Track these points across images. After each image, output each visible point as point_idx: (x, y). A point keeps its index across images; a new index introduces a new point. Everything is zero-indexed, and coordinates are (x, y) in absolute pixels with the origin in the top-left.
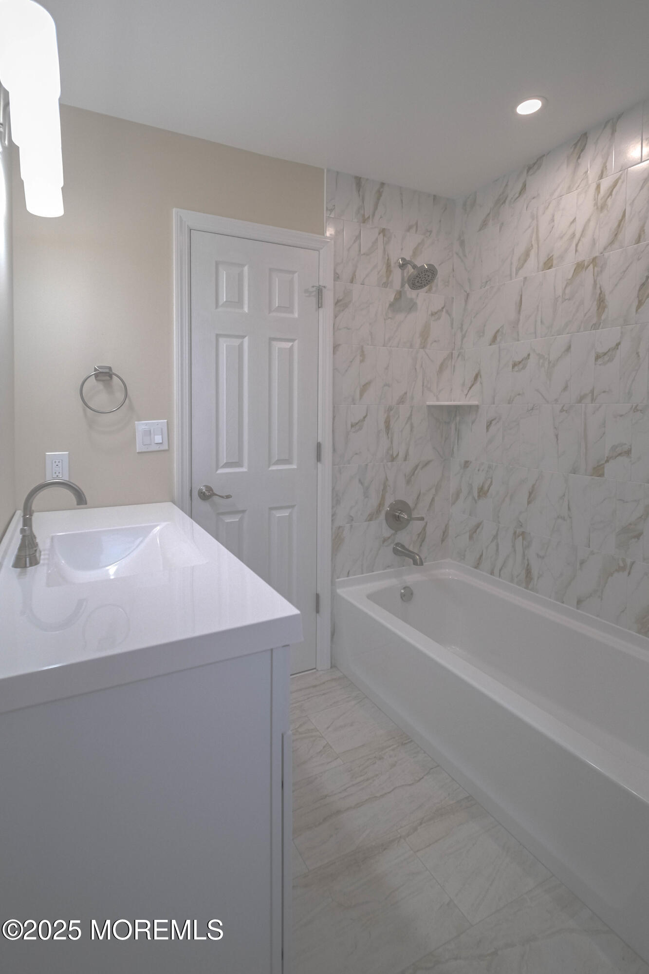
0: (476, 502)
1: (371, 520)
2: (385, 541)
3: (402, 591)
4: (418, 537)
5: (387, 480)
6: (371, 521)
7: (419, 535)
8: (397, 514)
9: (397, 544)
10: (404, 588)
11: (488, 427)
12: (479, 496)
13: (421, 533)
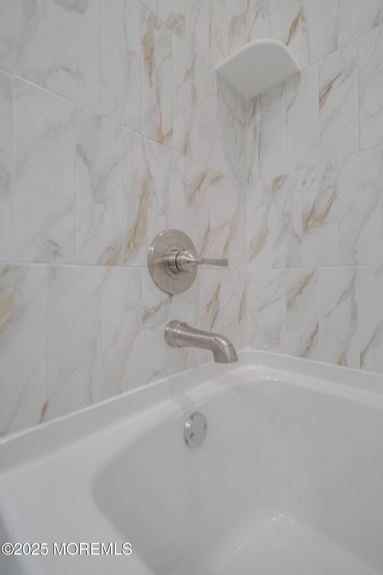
0: (300, 241)
1: (112, 262)
2: (146, 316)
3: (188, 425)
4: (208, 310)
5: (150, 178)
6: (112, 264)
7: (209, 305)
8: (171, 258)
9: (173, 324)
10: (191, 418)
11: (322, 99)
12: (306, 228)
13: (211, 302)
